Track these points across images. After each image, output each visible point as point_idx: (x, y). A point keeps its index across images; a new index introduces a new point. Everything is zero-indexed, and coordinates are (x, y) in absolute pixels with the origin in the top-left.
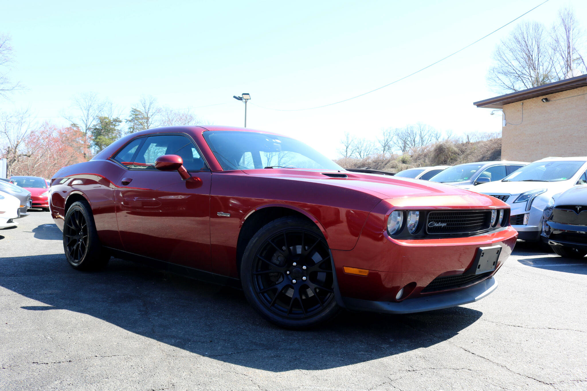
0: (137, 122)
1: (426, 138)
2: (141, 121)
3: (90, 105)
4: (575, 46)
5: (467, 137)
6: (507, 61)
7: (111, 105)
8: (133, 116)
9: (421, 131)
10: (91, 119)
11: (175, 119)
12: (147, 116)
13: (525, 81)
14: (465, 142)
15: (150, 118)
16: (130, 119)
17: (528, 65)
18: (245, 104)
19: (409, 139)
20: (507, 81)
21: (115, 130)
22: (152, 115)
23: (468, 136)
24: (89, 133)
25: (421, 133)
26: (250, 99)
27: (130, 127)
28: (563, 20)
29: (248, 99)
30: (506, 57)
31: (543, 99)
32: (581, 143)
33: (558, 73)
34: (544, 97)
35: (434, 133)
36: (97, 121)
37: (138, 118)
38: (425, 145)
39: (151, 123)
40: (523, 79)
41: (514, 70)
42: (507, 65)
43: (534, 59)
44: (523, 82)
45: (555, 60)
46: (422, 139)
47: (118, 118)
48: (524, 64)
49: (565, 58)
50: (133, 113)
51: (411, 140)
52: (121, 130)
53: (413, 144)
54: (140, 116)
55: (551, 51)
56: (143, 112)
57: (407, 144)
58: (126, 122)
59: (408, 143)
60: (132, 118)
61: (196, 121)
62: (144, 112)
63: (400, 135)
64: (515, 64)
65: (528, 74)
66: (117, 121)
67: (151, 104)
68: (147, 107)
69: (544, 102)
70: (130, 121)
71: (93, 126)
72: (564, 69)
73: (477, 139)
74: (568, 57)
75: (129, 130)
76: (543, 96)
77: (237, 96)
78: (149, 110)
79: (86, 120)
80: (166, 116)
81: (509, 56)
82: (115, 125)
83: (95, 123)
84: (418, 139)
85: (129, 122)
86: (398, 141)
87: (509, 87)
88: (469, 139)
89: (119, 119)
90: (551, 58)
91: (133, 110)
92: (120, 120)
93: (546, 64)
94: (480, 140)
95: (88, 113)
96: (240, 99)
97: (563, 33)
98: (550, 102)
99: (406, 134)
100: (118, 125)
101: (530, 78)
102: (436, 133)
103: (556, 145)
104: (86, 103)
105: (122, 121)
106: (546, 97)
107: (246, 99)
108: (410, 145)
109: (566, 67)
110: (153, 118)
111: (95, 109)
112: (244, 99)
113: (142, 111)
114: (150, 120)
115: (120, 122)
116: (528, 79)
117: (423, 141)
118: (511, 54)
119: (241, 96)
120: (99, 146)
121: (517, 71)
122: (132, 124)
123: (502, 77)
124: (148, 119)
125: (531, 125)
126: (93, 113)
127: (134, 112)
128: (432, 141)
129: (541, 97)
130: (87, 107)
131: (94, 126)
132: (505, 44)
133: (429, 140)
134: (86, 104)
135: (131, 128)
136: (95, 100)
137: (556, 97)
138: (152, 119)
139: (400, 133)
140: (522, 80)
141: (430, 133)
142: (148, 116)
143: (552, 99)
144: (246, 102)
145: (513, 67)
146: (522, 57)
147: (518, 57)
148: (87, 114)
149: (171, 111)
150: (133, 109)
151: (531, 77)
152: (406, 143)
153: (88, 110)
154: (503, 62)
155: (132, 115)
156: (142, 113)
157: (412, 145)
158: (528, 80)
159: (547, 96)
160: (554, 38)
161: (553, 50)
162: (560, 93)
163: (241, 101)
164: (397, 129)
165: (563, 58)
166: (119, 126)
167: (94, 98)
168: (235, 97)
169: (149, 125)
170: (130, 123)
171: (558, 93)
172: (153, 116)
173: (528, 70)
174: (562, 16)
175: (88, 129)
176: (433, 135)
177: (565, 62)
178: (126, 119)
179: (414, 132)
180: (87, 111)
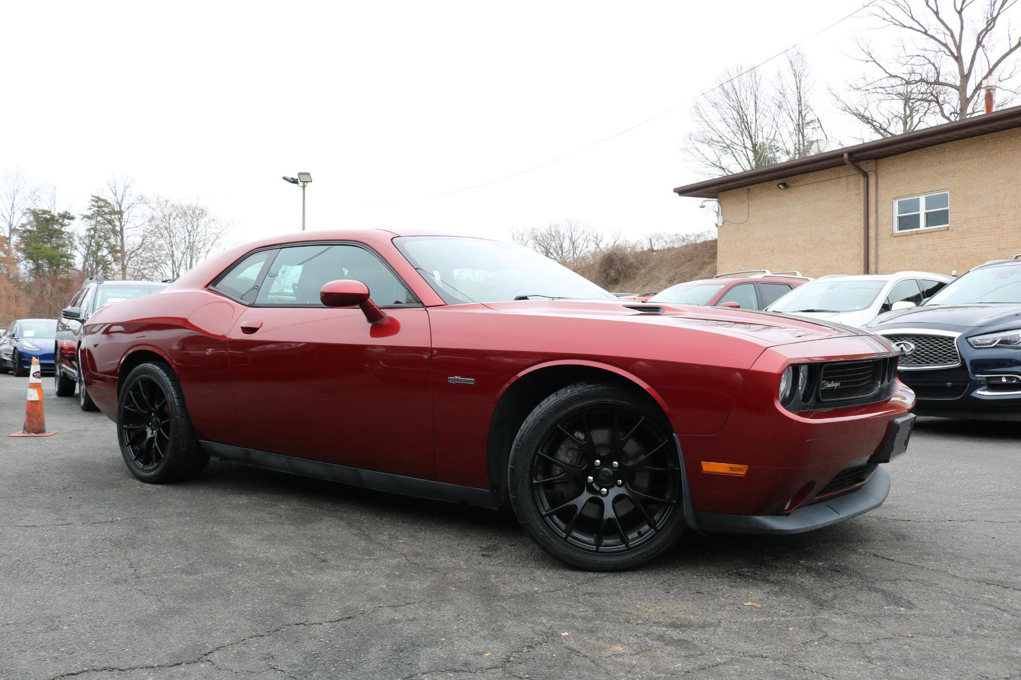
0: (101, 219)
1: (580, 242)
2: (108, 217)
3: (15, 188)
4: (809, 103)
5: (649, 241)
6: (709, 122)
7: (55, 189)
8: (93, 210)
9: (572, 231)
10: (18, 214)
11: (174, 214)
12: (120, 208)
13: (736, 155)
14: (646, 249)
15: (124, 212)
16: (89, 213)
17: (741, 130)
18: (302, 190)
19: (553, 244)
20: (711, 153)
21: (62, 233)
22: (128, 208)
23: (650, 239)
24: (15, 239)
25: (572, 235)
26: (311, 182)
27: (90, 227)
28: (791, 62)
29: (307, 182)
30: (707, 116)
31: (780, 184)
32: (836, 250)
33: (785, 142)
34: (781, 181)
35: (592, 235)
36: (29, 217)
37: (103, 211)
38: (578, 255)
39: (126, 220)
40: (734, 151)
41: (720, 137)
42: (709, 129)
43: (749, 121)
44: (734, 156)
45: (780, 123)
46: (573, 244)
47: (68, 212)
48: (735, 128)
49: (795, 120)
50: (93, 203)
51: (557, 247)
52: (73, 234)
53: (560, 252)
54: (107, 209)
55: (774, 109)
56: (112, 203)
57: (550, 253)
58: (82, 219)
59: (552, 250)
60: (92, 213)
61: (210, 218)
62: (115, 204)
63: (538, 239)
64: (722, 127)
65: (741, 145)
66: (66, 216)
67: (126, 187)
68: (120, 194)
69: (781, 188)
70: (89, 218)
71: (20, 225)
72: (794, 136)
73: (664, 244)
74: (799, 119)
75: (88, 232)
76: (779, 180)
77: (289, 176)
78: (123, 199)
79: (10, 216)
80: (159, 209)
81: (713, 116)
82: (62, 225)
83: (24, 220)
84: (566, 244)
85: (87, 220)
86: (535, 248)
87: (714, 164)
88: (653, 245)
89: (69, 214)
90: (774, 119)
91: (94, 199)
92: (71, 215)
93: (767, 129)
94: (670, 245)
95: (13, 204)
96: (295, 181)
97: (791, 82)
98: (790, 189)
99: (549, 236)
100: (67, 224)
101: (744, 150)
102: (595, 234)
103: (800, 254)
104: (8, 185)
105: (75, 218)
106: (784, 182)
107: (304, 182)
108: (555, 255)
109: (796, 134)
110: (130, 211)
111: (25, 197)
112: (301, 182)
113: (109, 200)
114: (125, 216)
115: (72, 218)
116: (742, 151)
117: (575, 248)
118: (715, 111)
119: (296, 177)
120: (34, 261)
121: (724, 139)
122: (93, 222)
123: (704, 148)
124: (120, 213)
125: (762, 223)
126: (23, 204)
127: (97, 202)
128: (590, 248)
129: (776, 181)
130: (10, 193)
131: (23, 225)
132: (707, 97)
133: (585, 245)
134: (9, 188)
135: (92, 229)
136: (26, 181)
137: (799, 181)
138: (129, 214)
139: (539, 235)
140: (733, 153)
141: (586, 235)
142: (122, 209)
143: (793, 184)
144: (304, 187)
145: (719, 133)
146: (732, 118)
147: (726, 117)
148: (11, 205)
149: (167, 202)
150: (93, 196)
151: (745, 148)
152: (548, 251)
153: (13, 198)
154: (704, 124)
155: (92, 207)
156: (109, 203)
157: (558, 254)
158: (741, 153)
159: (784, 179)
160: (779, 89)
161: (777, 108)
162: (804, 175)
163: (296, 185)
164: (533, 228)
165: (792, 120)
166: (71, 225)
167: (23, 177)
168: (285, 178)
169: (123, 224)
170: (89, 221)
171: (801, 175)
172: (130, 209)
173: (741, 138)
174: (790, 57)
175: (13, 231)
176: (592, 238)
177: (795, 127)
178: (81, 215)
179: (561, 234)
180: (10, 199)
